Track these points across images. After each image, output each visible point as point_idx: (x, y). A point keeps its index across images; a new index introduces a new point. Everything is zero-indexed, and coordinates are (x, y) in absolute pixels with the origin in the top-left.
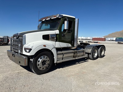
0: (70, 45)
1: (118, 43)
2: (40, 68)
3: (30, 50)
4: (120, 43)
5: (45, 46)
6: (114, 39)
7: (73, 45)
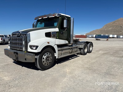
0: (67, 42)
1: (96, 39)
2: (45, 64)
3: (37, 47)
4: (97, 40)
5: (48, 43)
6: (94, 36)
7: (69, 42)
